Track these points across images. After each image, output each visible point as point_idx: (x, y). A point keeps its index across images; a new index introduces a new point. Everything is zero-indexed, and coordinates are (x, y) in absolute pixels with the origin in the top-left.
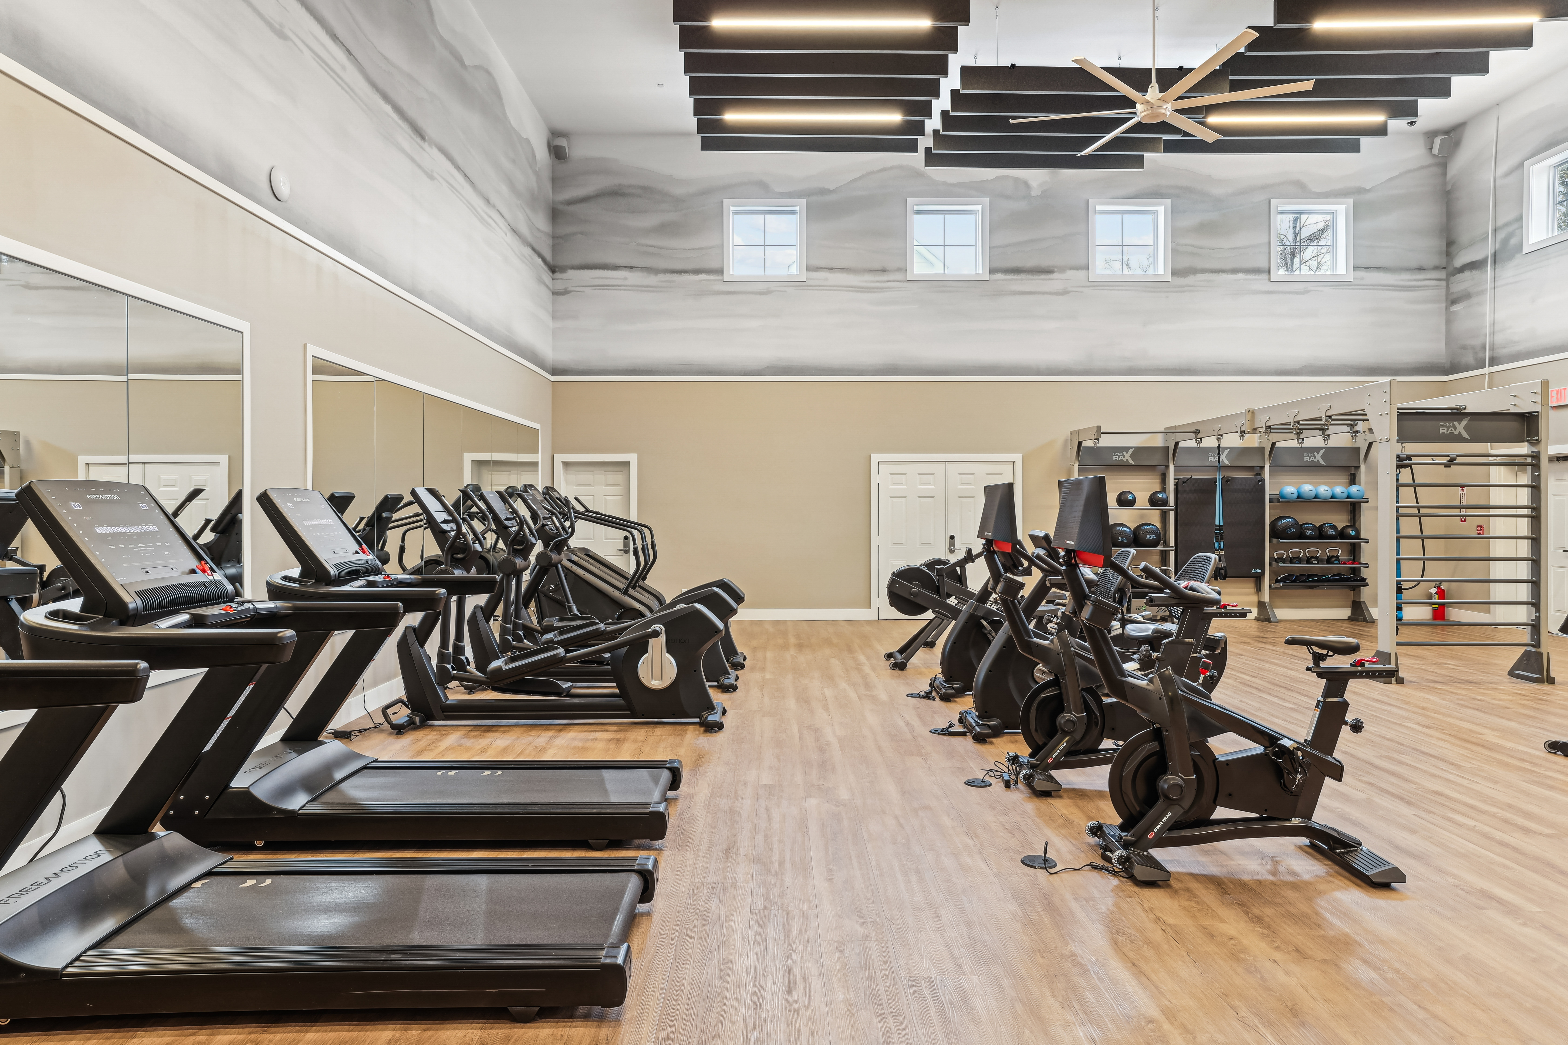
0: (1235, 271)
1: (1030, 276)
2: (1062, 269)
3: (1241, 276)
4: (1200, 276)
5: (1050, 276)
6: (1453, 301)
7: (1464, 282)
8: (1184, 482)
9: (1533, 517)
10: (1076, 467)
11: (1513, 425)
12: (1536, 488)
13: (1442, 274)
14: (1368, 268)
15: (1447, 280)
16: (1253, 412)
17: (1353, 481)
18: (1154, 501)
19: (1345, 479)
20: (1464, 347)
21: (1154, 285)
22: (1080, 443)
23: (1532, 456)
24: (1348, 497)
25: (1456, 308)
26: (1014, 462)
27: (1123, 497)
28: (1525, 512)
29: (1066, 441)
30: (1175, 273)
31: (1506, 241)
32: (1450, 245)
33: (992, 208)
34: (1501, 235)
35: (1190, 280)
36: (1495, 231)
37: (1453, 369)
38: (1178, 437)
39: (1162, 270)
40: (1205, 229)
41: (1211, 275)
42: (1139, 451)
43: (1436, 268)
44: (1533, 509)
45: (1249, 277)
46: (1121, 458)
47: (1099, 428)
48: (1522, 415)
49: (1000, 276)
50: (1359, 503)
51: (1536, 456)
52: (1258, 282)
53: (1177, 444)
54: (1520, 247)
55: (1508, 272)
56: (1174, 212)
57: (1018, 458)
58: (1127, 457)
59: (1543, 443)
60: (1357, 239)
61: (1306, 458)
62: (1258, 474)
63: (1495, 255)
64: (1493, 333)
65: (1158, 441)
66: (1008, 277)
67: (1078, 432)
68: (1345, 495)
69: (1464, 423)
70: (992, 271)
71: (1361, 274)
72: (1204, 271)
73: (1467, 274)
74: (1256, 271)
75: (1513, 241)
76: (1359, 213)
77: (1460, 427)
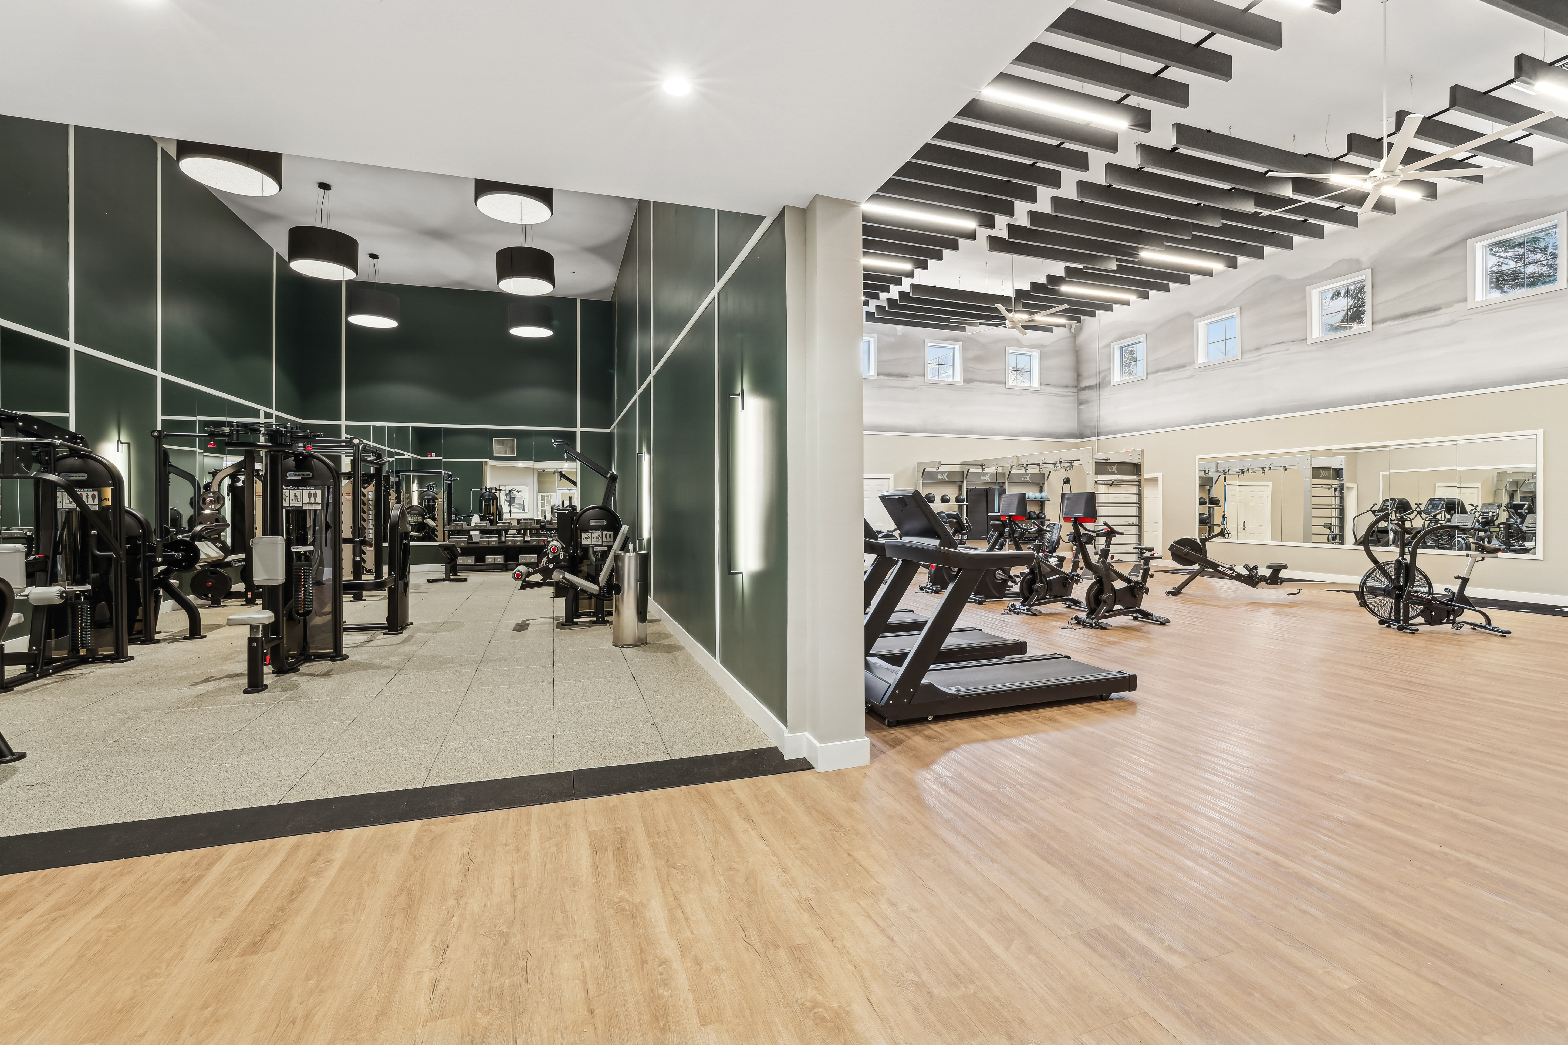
0: (991, 382)
1: (896, 378)
2: (913, 375)
3: (993, 384)
4: (975, 384)
5: (907, 379)
6: (1080, 403)
7: (1085, 395)
8: (970, 490)
9: (1138, 507)
10: (921, 481)
11: (1131, 468)
12: (1140, 495)
13: (1075, 390)
14: (1046, 384)
15: (1077, 393)
16: (1018, 457)
17: (1041, 491)
18: (958, 500)
19: (1038, 489)
20: (1086, 426)
21: (953, 386)
22: (924, 469)
23: (1138, 482)
24: (1041, 498)
25: (1082, 407)
26: (889, 479)
27: (944, 498)
28: (1135, 505)
29: (914, 468)
30: (965, 381)
31: (1104, 378)
32: (1078, 376)
33: (878, 340)
34: (1102, 375)
35: (971, 385)
36: (1099, 373)
37: (1081, 436)
38: (969, 467)
39: (958, 379)
40: (978, 359)
41: (980, 383)
42: (950, 474)
43: (1073, 387)
44: (1139, 504)
45: (997, 385)
46: (942, 477)
47: (940, 462)
48: (1134, 464)
49: (882, 377)
50: (1045, 501)
51: (1140, 481)
52: (1000, 388)
53: (969, 470)
54: (1110, 382)
55: (1106, 393)
56: (965, 349)
57: (891, 476)
58: (945, 477)
59: (1142, 476)
60: (1043, 370)
61: (1023, 479)
62: (1002, 487)
63: (1099, 384)
64: (1099, 421)
65: (957, 469)
66: (886, 378)
67: (924, 463)
68: (1040, 497)
69: (1116, 467)
70: (879, 374)
71: (1044, 387)
72: (977, 381)
73: (1086, 391)
74: (999, 382)
75: (1107, 379)
76: (1043, 357)
77: (1114, 468)
